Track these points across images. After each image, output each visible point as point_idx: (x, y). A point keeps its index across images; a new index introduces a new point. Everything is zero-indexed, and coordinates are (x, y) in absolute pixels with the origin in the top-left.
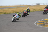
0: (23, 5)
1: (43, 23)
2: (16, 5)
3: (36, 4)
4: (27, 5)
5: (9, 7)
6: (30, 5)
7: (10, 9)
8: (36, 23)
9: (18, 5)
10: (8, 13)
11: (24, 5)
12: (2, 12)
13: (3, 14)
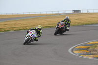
0: (45, 13)
1: (87, 49)
2: (30, 13)
3: (72, 12)
4: (54, 13)
5: (16, 17)
6: (60, 13)
7: (18, 22)
8: (72, 51)
9: (36, 13)
10: (14, 29)
11: (48, 13)
12: (3, 26)
13: (6, 31)
